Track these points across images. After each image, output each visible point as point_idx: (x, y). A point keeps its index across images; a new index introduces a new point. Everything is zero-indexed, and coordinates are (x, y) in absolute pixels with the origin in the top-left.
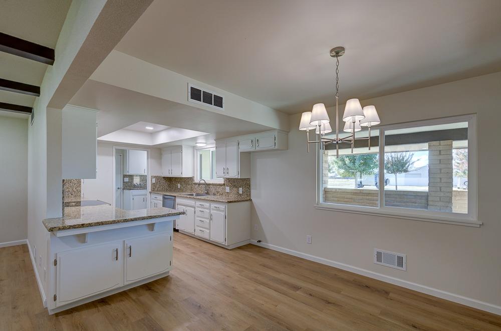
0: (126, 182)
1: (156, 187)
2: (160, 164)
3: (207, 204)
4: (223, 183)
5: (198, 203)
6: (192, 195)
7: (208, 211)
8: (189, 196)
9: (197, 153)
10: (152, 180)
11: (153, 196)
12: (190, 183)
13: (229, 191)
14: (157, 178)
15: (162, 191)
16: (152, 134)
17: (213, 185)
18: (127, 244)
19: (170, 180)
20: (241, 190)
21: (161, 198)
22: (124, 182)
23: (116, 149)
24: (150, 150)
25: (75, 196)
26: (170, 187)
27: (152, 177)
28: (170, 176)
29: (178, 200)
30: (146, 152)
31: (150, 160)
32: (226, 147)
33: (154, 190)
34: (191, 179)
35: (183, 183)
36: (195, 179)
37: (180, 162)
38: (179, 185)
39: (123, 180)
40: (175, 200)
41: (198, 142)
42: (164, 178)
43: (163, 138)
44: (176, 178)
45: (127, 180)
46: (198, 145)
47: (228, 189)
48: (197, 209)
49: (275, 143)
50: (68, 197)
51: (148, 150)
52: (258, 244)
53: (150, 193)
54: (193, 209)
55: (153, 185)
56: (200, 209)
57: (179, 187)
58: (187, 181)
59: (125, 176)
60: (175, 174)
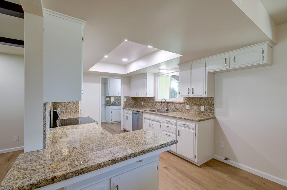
0: (108, 101)
1: (127, 104)
2: (130, 88)
3: (173, 121)
4: (183, 101)
5: (164, 119)
6: (154, 111)
7: (175, 127)
8: (152, 112)
9: (157, 78)
10: (124, 100)
11: (125, 111)
12: (152, 101)
13: (189, 109)
14: (128, 98)
15: (131, 107)
16: (126, 66)
17: (173, 103)
18: (113, 183)
19: (135, 99)
20: (202, 108)
21: (131, 112)
22: (106, 101)
23: (102, 78)
24: (123, 78)
25: (75, 112)
26: (136, 105)
27: (125, 97)
28: (137, 97)
29: (145, 115)
30: (121, 80)
31: (123, 85)
32: (191, 69)
33: (126, 106)
34: (152, 99)
35: (146, 101)
36: (156, 98)
37: (145, 86)
38: (143, 103)
39: (106, 100)
40: (142, 115)
41: (161, 68)
42: (132, 98)
43: (134, 67)
44: (140, 98)
45: (108, 99)
46: (161, 71)
47: (188, 107)
48: (162, 124)
49: (263, 57)
50: (71, 113)
51: (122, 78)
52: (226, 162)
53: (123, 108)
54: (159, 124)
55: (125, 103)
56: (166, 124)
57: (143, 104)
58: (150, 100)
59: (107, 97)
60: (141, 95)
